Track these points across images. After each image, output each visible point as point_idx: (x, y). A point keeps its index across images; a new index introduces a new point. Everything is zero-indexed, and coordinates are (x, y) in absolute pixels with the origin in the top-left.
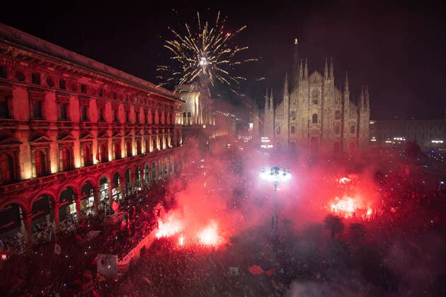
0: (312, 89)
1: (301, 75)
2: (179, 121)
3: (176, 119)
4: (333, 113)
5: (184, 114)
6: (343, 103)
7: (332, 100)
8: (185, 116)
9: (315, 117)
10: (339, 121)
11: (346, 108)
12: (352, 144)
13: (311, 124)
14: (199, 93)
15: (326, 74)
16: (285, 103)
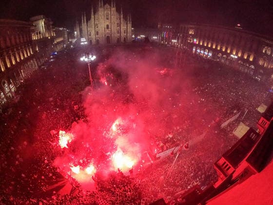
0: (105, 12)
1: (100, 5)
2: (35, 38)
3: (33, 37)
4: (116, 24)
5: (37, 33)
6: (120, 19)
7: (115, 17)
8: (37, 34)
9: (108, 26)
10: (119, 28)
11: (122, 21)
12: (125, 38)
13: (106, 29)
14: (44, 20)
15: (112, 5)
16: (92, 19)
